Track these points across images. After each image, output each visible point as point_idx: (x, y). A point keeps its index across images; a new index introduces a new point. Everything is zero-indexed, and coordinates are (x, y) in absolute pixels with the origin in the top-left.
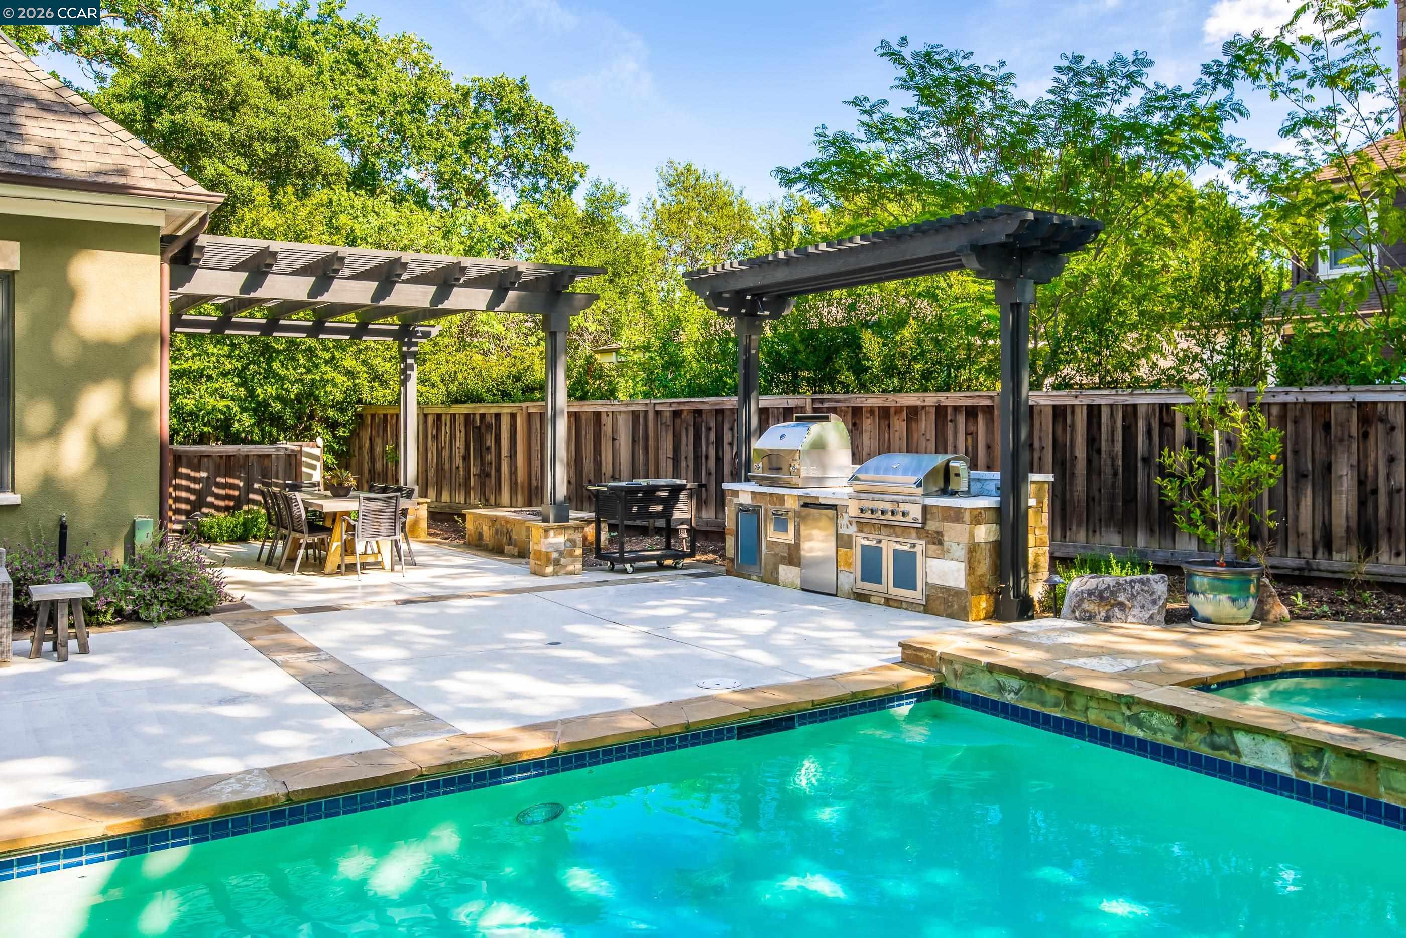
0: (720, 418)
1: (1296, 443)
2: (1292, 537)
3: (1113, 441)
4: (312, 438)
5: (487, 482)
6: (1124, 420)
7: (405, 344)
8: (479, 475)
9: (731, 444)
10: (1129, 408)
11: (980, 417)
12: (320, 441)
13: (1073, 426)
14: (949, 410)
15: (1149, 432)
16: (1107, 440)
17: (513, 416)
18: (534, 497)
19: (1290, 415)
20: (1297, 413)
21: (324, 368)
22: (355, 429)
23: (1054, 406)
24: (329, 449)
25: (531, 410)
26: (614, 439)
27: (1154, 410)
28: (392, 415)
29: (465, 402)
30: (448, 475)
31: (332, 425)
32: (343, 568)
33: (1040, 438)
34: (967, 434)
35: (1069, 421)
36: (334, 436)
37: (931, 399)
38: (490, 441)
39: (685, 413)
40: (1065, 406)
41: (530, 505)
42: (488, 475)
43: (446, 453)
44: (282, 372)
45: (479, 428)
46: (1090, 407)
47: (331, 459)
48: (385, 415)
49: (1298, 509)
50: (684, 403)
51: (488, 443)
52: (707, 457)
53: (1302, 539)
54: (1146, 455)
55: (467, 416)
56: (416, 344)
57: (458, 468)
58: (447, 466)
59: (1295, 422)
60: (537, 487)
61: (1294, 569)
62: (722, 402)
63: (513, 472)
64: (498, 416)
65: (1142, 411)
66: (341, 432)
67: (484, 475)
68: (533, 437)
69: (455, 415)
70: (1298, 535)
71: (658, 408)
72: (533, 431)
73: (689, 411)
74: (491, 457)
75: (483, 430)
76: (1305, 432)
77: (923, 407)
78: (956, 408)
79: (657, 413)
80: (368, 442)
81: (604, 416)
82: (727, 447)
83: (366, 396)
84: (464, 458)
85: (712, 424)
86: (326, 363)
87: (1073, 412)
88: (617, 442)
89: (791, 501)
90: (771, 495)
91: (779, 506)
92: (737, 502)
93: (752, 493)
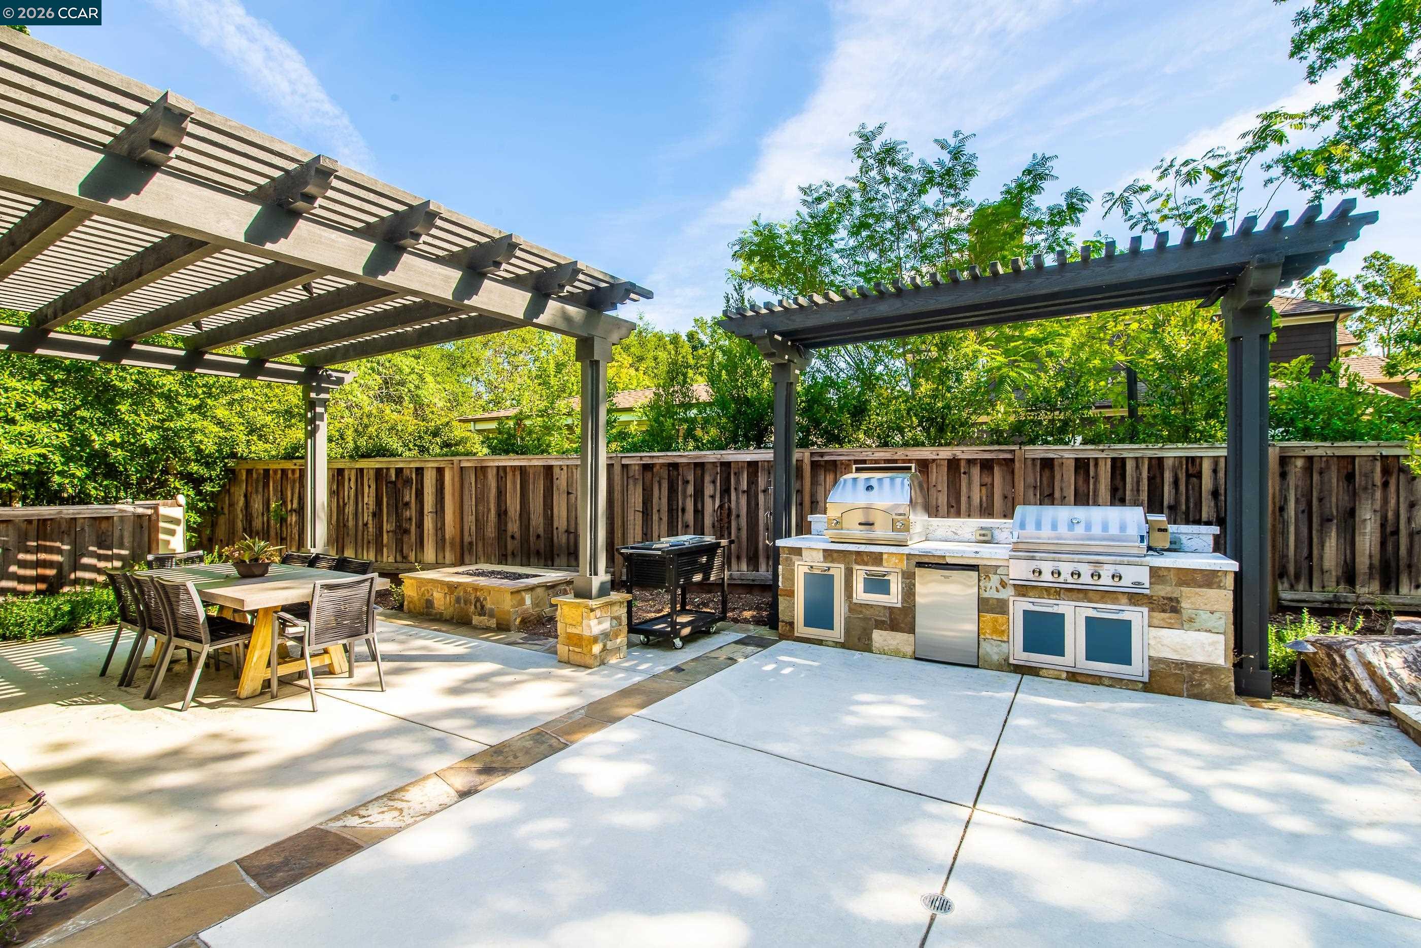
0: (699, 472)
1: (1321, 491)
2: (1316, 575)
3: (1138, 491)
4: (170, 495)
5: (405, 538)
6: (1149, 472)
7: (313, 389)
8: (394, 532)
9: (713, 497)
10: (1153, 461)
11: (997, 469)
12: (181, 499)
13: (1096, 478)
14: (963, 464)
15: (1176, 483)
16: (1132, 490)
17: (440, 471)
18: (466, 553)
19: (1316, 467)
20: (1323, 465)
21: (189, 416)
22: (224, 485)
23: (1077, 459)
24: (191, 507)
25: (464, 464)
26: (568, 493)
27: (1181, 463)
28: (275, 471)
29: (374, 457)
30: (352, 532)
31: (195, 481)
32: (275, 684)
33: (1062, 489)
34: (981, 485)
35: (1092, 473)
36: (199, 493)
37: (945, 453)
38: (409, 496)
39: (658, 467)
40: (1088, 459)
41: (462, 563)
42: (407, 531)
43: (350, 509)
44: (130, 418)
45: (394, 483)
46: (1114, 460)
47: (195, 518)
48: (267, 471)
49: (1323, 549)
50: (658, 457)
51: (407, 499)
52: (683, 510)
53: (1326, 576)
54: (1172, 503)
55: (378, 471)
56: (327, 391)
57: (366, 525)
58: (351, 523)
59: (1321, 473)
60: (471, 543)
61: (1323, 602)
62: (705, 456)
63: (440, 528)
64: (420, 471)
65: (1168, 464)
66: (208, 488)
67: (401, 531)
68: (466, 492)
69: (362, 470)
70: (1322, 572)
71: (625, 462)
72: (466, 486)
73: (662, 465)
74: (412, 512)
75: (399, 485)
76: (1330, 481)
77: (934, 460)
78: (970, 462)
79: (625, 467)
80: (242, 499)
81: (556, 471)
82: (708, 501)
83: (241, 450)
84: (374, 515)
85: (691, 478)
86: (193, 410)
87: (1096, 465)
88: (572, 497)
89: (894, 560)
90: (858, 553)
91: (873, 565)
92: (799, 560)
93: (825, 551)
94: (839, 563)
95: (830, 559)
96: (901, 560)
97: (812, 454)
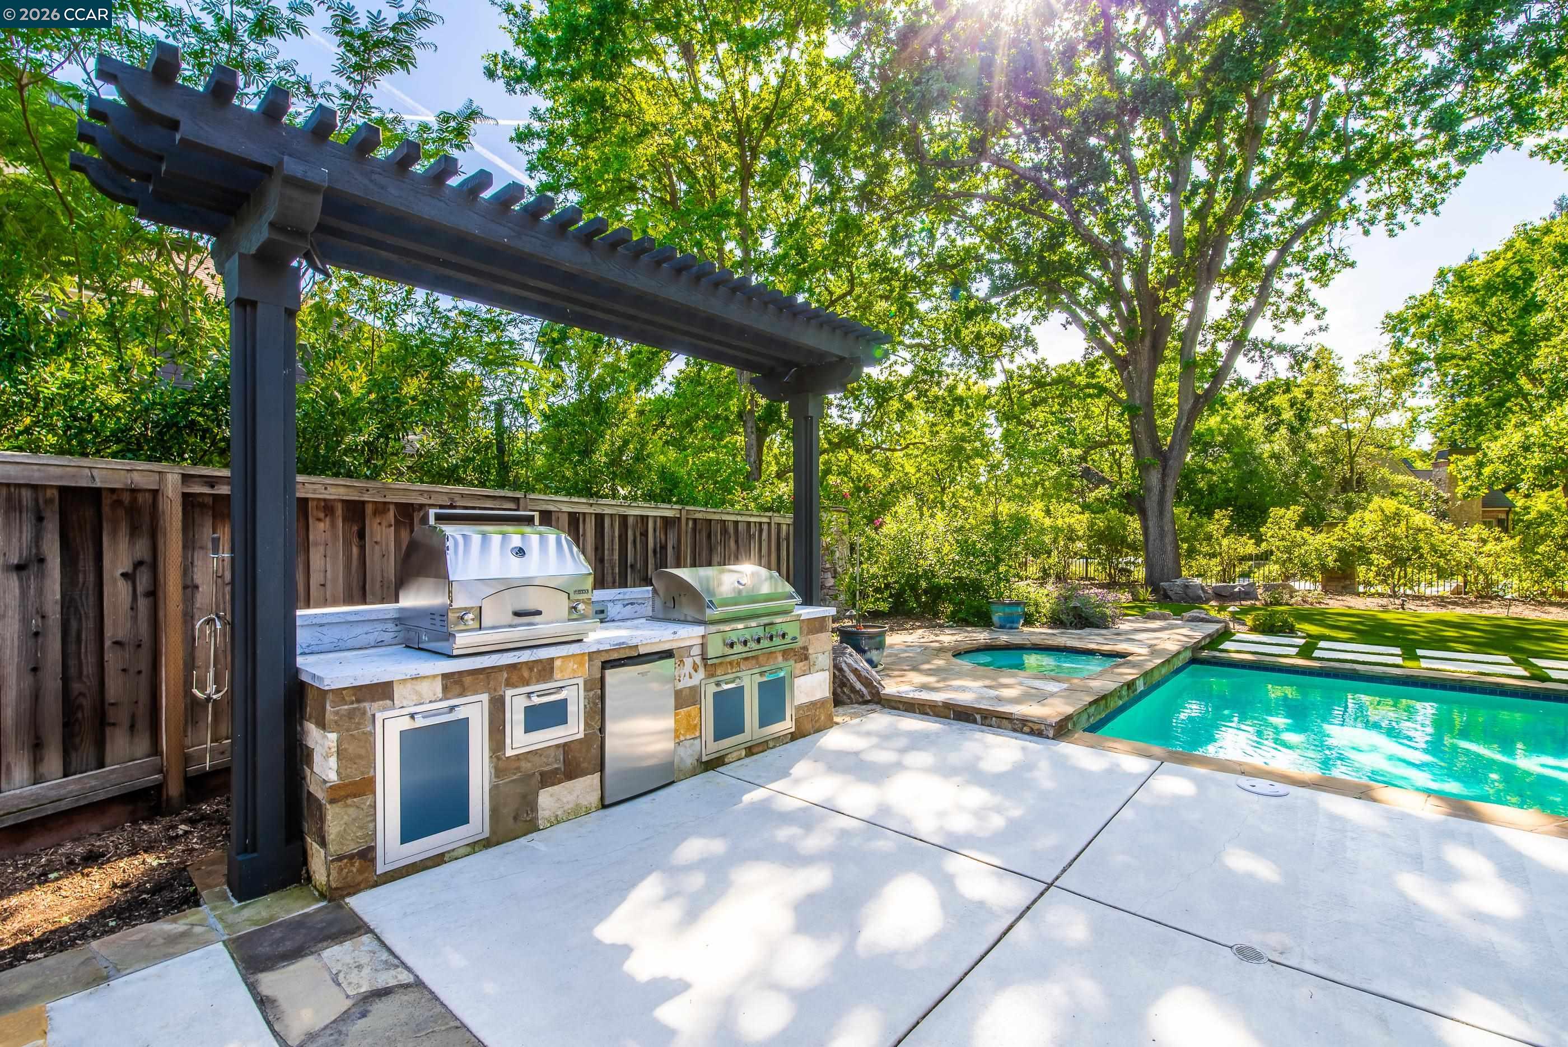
6: (619, 530)
10: (622, 519)
35: (581, 531)
37: (441, 496)
87: (584, 521)
89: (572, 665)
90: (513, 667)
91: (538, 682)
92: (385, 709)
93: (445, 676)
94: (476, 692)
95: (457, 689)
96: (581, 664)
97: (186, 478)
